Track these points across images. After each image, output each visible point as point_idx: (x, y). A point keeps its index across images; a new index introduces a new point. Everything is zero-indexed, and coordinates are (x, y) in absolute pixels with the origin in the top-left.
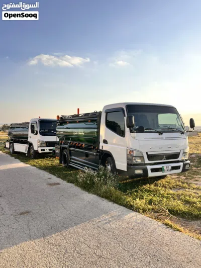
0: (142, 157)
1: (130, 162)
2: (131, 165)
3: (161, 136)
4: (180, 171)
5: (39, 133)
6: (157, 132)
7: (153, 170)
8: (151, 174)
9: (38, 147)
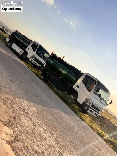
0: (90, 104)
1: (85, 102)
2: (85, 103)
3: (100, 100)
4: (96, 116)
5: (36, 51)
7: (90, 111)
8: (88, 111)
9: (31, 57)
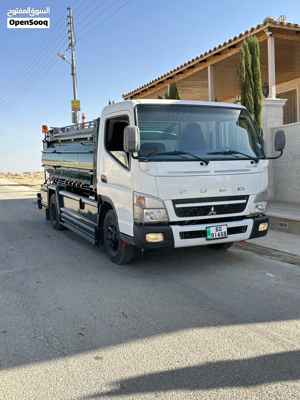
1: (139, 220)
2: (141, 225)
6: (198, 160)
7: (184, 235)
